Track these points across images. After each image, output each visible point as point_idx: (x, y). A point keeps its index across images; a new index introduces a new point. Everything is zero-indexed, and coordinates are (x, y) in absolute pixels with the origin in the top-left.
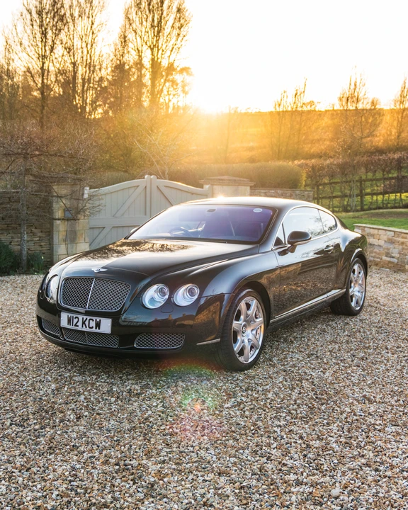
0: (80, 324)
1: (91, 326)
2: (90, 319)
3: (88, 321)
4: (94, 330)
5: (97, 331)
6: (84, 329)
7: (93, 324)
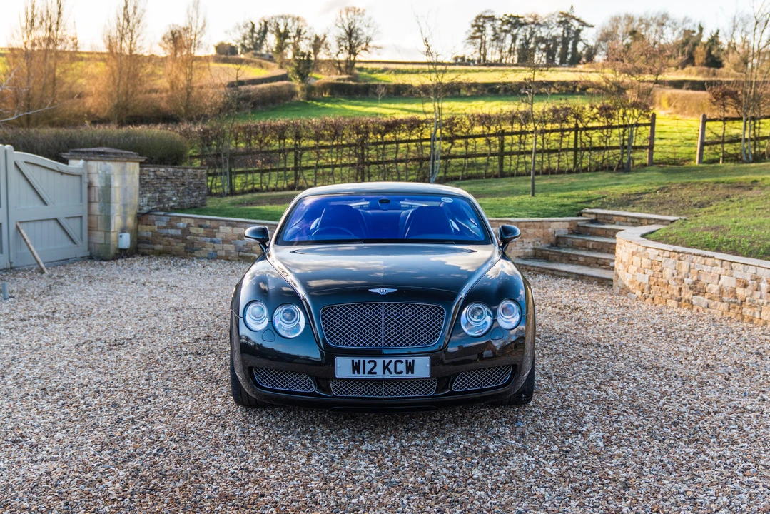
0: (379, 369)
1: (398, 370)
2: (396, 362)
3: (392, 364)
4: (404, 375)
5: (410, 375)
6: (387, 376)
7: (401, 367)
